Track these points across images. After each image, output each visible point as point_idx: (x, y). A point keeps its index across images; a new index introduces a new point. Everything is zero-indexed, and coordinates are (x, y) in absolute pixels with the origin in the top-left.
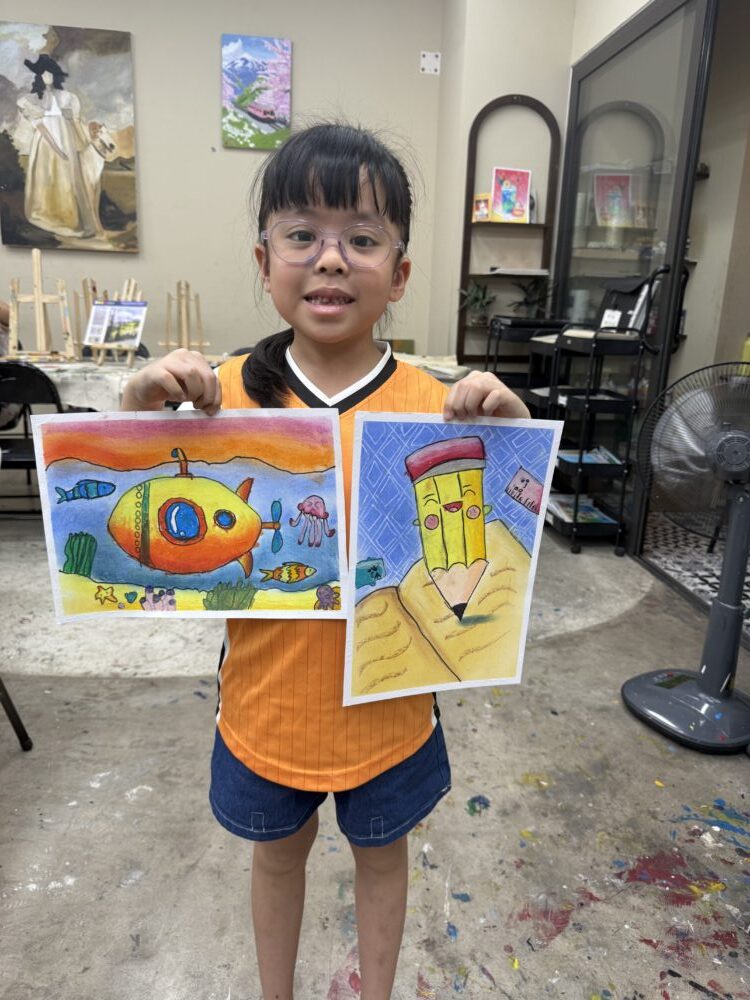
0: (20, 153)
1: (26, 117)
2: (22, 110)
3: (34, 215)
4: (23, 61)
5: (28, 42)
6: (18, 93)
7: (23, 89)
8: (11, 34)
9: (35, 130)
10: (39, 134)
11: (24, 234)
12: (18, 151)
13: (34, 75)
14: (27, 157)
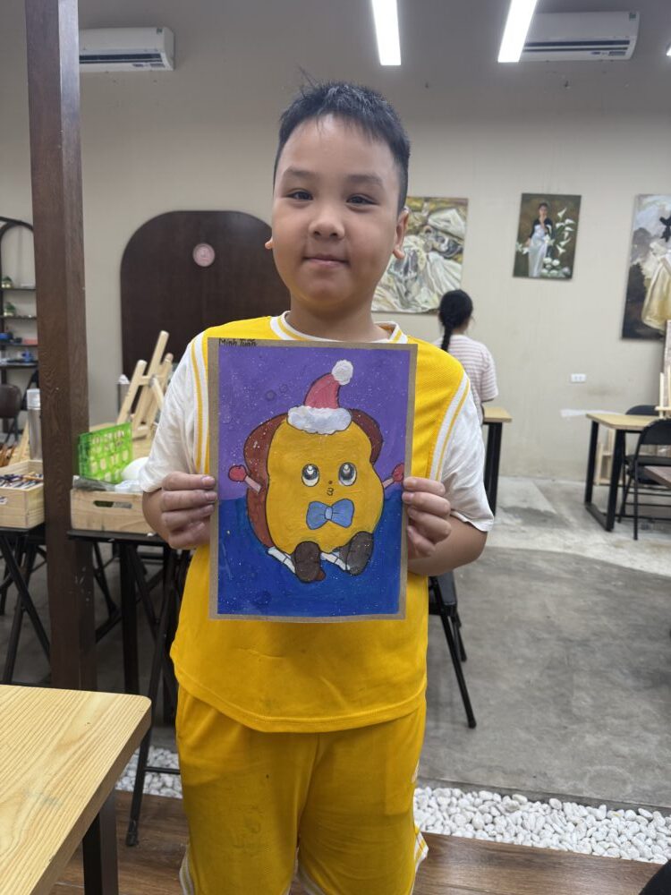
0: (646, 278)
1: (655, 254)
2: (652, 250)
3: (648, 318)
4: (659, 217)
5: (664, 206)
6: (652, 239)
7: (656, 236)
8: (654, 202)
9: (659, 263)
10: (661, 265)
11: (639, 331)
12: (644, 276)
13: (663, 227)
14: (650, 280)
